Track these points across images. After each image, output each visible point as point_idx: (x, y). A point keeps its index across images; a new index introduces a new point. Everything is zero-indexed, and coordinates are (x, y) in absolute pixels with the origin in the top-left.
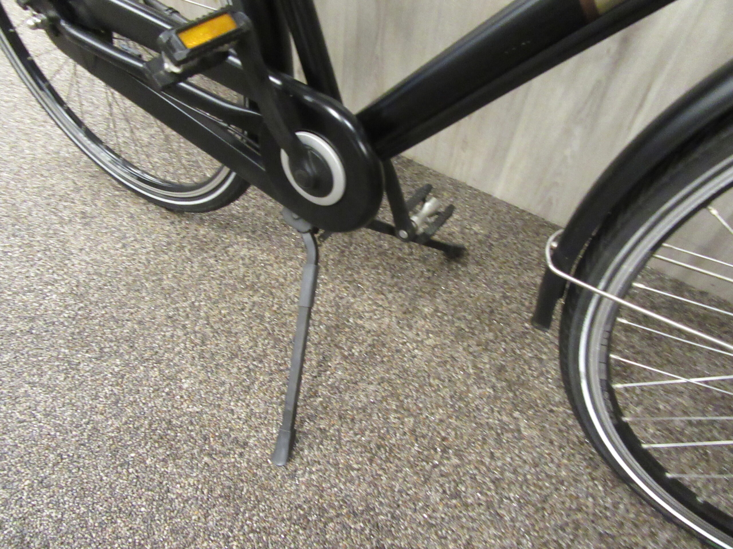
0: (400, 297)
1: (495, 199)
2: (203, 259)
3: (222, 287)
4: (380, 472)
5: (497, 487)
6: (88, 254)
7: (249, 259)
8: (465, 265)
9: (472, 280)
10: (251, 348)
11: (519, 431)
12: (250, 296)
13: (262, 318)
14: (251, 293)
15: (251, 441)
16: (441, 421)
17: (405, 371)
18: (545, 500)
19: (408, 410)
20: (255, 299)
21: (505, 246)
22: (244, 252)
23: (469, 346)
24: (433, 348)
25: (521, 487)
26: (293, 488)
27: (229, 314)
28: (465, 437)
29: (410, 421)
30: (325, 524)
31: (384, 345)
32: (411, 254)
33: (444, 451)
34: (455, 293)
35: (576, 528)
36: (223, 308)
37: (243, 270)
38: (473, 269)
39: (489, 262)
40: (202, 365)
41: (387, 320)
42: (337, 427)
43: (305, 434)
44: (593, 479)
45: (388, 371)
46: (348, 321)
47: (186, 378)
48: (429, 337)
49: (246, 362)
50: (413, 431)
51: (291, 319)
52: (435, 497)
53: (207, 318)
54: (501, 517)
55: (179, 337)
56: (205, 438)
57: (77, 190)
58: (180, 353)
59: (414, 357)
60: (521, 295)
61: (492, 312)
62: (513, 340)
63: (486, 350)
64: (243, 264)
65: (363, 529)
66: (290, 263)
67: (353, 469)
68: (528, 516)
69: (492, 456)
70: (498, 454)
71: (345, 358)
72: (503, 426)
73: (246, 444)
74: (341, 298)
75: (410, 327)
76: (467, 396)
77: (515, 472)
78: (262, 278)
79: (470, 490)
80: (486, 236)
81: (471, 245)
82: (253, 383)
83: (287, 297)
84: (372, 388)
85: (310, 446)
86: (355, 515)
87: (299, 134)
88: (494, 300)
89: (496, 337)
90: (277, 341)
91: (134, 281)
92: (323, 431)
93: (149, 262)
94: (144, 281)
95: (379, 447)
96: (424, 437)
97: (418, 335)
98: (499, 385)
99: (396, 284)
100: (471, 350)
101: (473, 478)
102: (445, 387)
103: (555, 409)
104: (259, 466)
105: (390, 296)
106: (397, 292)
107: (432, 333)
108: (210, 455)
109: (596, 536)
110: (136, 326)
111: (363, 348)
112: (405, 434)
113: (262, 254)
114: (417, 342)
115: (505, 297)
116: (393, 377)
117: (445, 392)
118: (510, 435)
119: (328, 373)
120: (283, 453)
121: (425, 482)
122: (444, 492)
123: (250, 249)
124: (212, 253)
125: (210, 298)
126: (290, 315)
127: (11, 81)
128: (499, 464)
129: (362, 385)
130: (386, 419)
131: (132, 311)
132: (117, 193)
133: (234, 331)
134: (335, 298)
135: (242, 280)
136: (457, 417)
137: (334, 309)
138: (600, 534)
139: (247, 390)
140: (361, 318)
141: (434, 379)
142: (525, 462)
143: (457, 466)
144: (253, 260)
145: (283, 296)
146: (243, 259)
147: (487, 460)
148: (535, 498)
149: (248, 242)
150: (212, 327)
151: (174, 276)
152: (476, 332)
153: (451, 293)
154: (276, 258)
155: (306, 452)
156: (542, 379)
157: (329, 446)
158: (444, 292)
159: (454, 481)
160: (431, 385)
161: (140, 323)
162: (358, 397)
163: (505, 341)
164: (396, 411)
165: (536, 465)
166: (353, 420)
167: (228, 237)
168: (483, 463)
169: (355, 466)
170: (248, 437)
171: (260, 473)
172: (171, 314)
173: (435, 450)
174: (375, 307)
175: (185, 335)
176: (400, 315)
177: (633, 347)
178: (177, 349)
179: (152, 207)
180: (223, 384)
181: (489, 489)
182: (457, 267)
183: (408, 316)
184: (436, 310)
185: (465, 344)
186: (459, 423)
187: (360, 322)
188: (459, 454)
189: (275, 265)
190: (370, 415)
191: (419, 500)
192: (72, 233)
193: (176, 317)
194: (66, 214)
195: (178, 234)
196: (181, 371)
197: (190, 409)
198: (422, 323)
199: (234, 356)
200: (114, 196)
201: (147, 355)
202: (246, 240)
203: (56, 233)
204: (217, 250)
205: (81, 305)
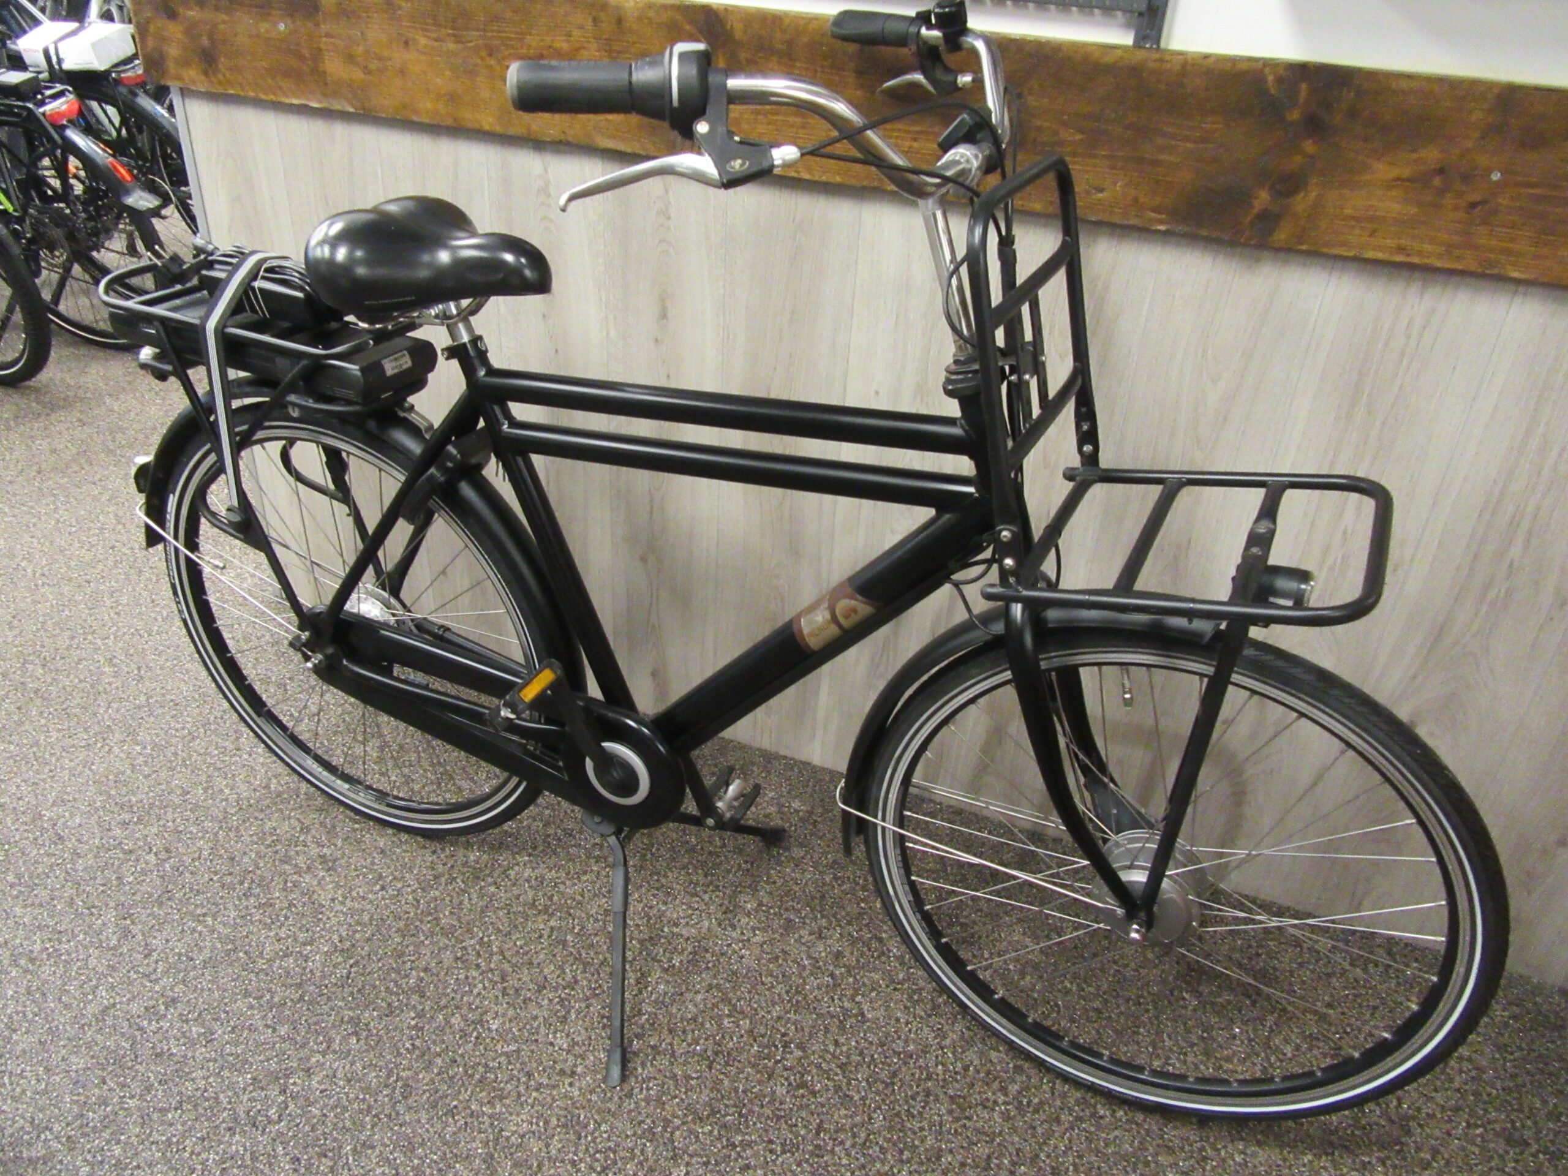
0: (717, 896)
1: (815, 766)
2: (481, 888)
3: (511, 915)
4: (721, 1077)
5: (844, 1072)
6: (342, 903)
7: (536, 879)
8: (788, 849)
9: (797, 866)
10: (558, 977)
11: (863, 1015)
12: (546, 922)
13: (564, 943)
14: (546, 917)
15: (579, 1070)
16: (779, 1018)
17: (734, 973)
18: (894, 1074)
19: (742, 1012)
20: (552, 923)
21: (831, 820)
22: (528, 873)
23: (801, 937)
24: (762, 946)
25: (869, 1067)
26: (632, 1106)
27: (525, 944)
28: (806, 1029)
29: (745, 1024)
30: (672, 1133)
31: (707, 951)
32: (724, 845)
33: (786, 1046)
34: (779, 882)
35: (928, 1095)
36: (517, 939)
37: (531, 893)
38: (797, 852)
39: (814, 841)
40: (508, 1003)
41: (706, 923)
42: (668, 1041)
43: (636, 1054)
44: (942, 1048)
45: (715, 977)
46: (662, 931)
47: (494, 1018)
48: (755, 935)
49: (556, 991)
50: (750, 1032)
51: (598, 938)
52: (781, 1091)
53: (502, 953)
54: (852, 1098)
55: (474, 978)
56: (529, 1075)
57: (304, 829)
58: (479, 994)
59: (742, 957)
60: (854, 873)
61: (823, 897)
62: (849, 923)
63: (820, 937)
64: (530, 887)
65: (711, 1132)
66: (584, 878)
67: (693, 1079)
68: (878, 1093)
69: (836, 1043)
70: (842, 1040)
71: (666, 970)
72: (845, 1011)
73: (573, 1073)
74: (651, 907)
75: (734, 927)
76: (804, 989)
77: (861, 1054)
78: (555, 898)
79: (816, 1078)
80: (807, 812)
81: (791, 825)
82: (569, 1012)
83: (589, 916)
84: (699, 997)
85: (643, 1065)
86: (701, 1119)
87: (605, 744)
88: (824, 884)
89: (830, 923)
90: (586, 965)
91: (406, 925)
92: (653, 1047)
93: (418, 902)
94: (418, 923)
95: (716, 1053)
96: (763, 1036)
97: (742, 933)
98: (837, 972)
99: (711, 883)
100: (803, 941)
101: (819, 1067)
102: (778, 983)
103: (899, 986)
104: (591, 1092)
105: (706, 897)
106: (713, 891)
107: (759, 929)
108: (537, 1090)
109: (947, 1099)
110: (422, 974)
111: (684, 957)
112: (742, 1036)
113: (550, 871)
114: (743, 941)
115: (836, 878)
116: (722, 982)
117: (781, 989)
118: (853, 1020)
119: (650, 989)
120: (616, 1072)
121: (769, 1078)
122: (790, 1084)
123: (534, 869)
124: (490, 880)
125: (499, 931)
126: (596, 935)
127: (172, 700)
128: (844, 1049)
129: (689, 996)
130: (720, 1026)
131: (412, 958)
132: (357, 826)
133: (535, 962)
134: (643, 909)
135: (533, 905)
136: (795, 1012)
137: (645, 920)
138: (951, 1097)
139: (564, 1020)
140: (676, 925)
141: (766, 977)
142: (871, 1043)
143: (800, 1059)
144: (541, 880)
145: (583, 915)
146: (528, 881)
147: (831, 1048)
148: (884, 1075)
149: (531, 861)
150: (509, 962)
151: (451, 913)
152: (808, 921)
153: (774, 883)
154: (568, 874)
155: (640, 1070)
156: (883, 959)
157: (663, 1062)
158: (767, 882)
159: (799, 1072)
160: (763, 983)
161: (426, 970)
162: (687, 1008)
163: (840, 926)
164: (729, 1016)
165: (882, 1045)
166: (684, 1032)
167: (504, 858)
168: (828, 1052)
169: (694, 1075)
170: (575, 1066)
171: (594, 1098)
172: (459, 955)
173: (776, 1047)
174: (690, 912)
175: (481, 974)
176: (719, 915)
177: (981, 910)
178: (475, 991)
179: (404, 837)
180: (536, 1018)
181: (837, 1074)
182: (778, 853)
183: (729, 916)
184: (760, 904)
185: (796, 936)
186: (798, 1017)
187: (675, 930)
188: (801, 1047)
189: (568, 883)
190: (702, 1024)
191: (765, 1096)
192: (315, 883)
193: (466, 957)
194: (301, 861)
195: (445, 864)
196: (486, 1012)
197: (506, 1049)
198: (746, 920)
199: (541, 988)
200: (355, 830)
201: (443, 1002)
202: (527, 858)
203: (296, 885)
204: (495, 875)
205: (352, 961)
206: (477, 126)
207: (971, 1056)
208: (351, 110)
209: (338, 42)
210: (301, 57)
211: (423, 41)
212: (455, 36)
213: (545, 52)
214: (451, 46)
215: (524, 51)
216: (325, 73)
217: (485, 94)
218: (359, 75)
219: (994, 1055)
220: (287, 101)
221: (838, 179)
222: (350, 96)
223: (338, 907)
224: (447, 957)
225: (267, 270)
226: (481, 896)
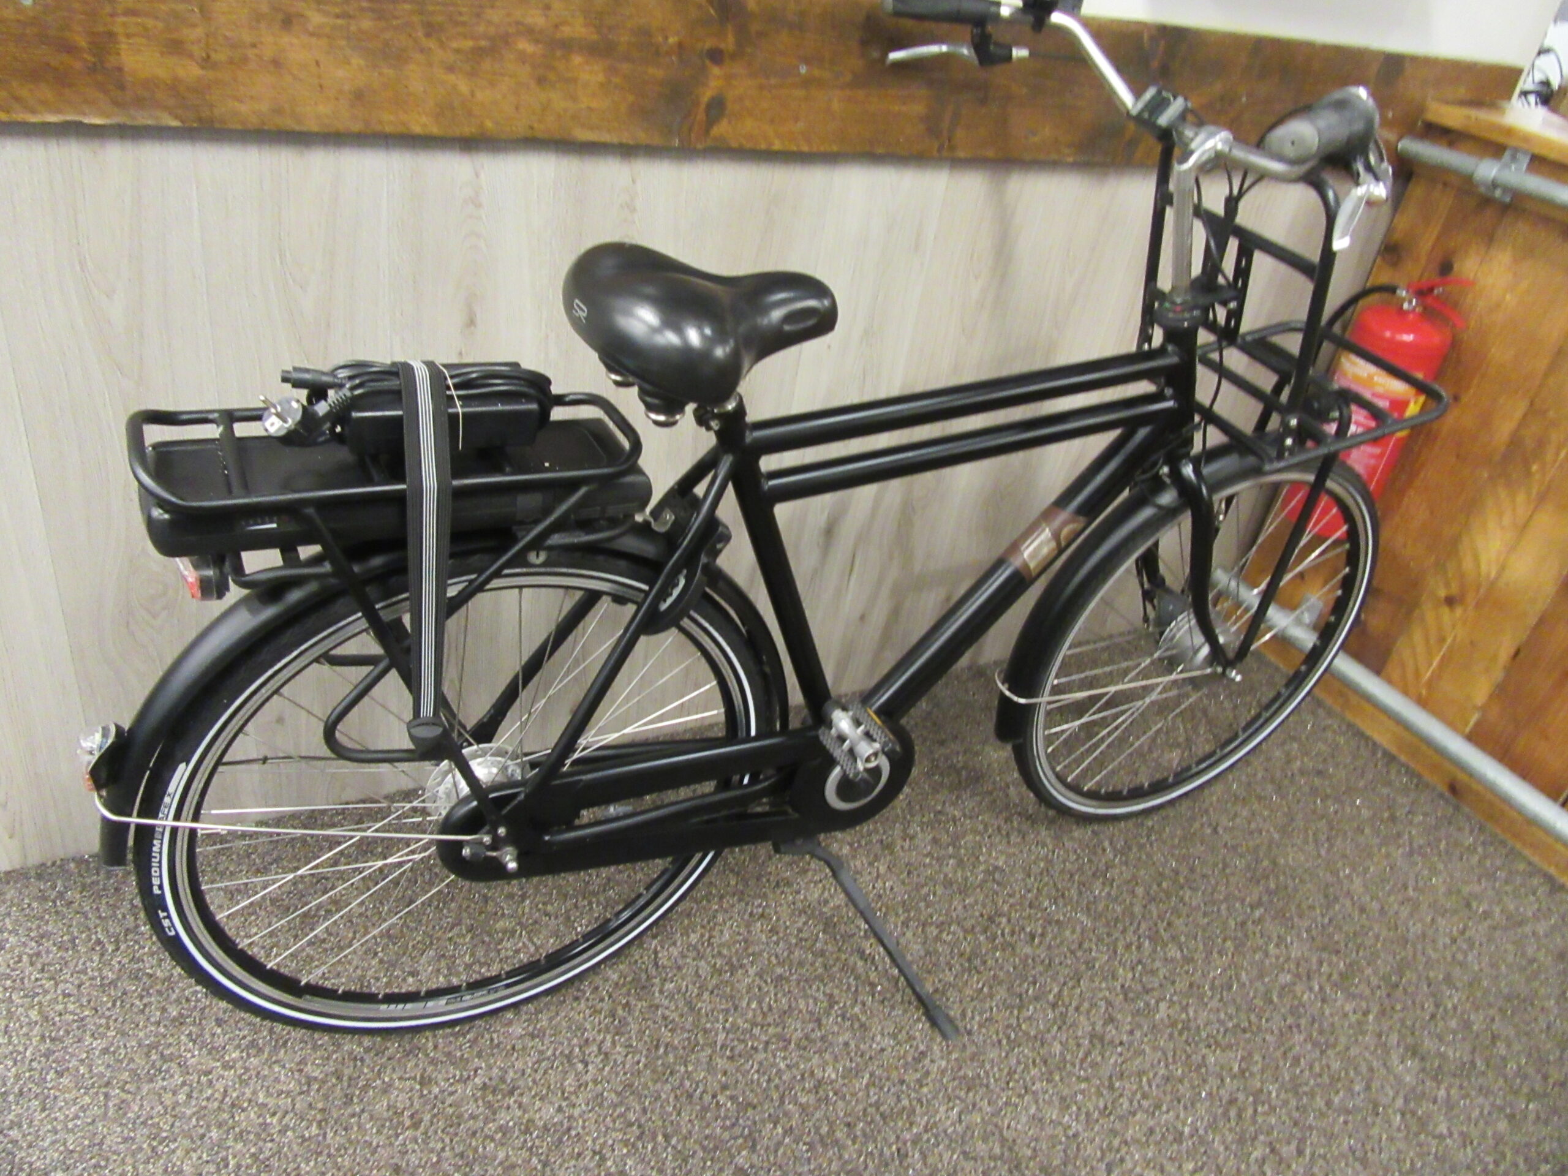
2: (661, 993)
3: (716, 992)
4: (992, 972)
5: (1036, 909)
6: (573, 1105)
7: (689, 951)
10: (815, 1003)
11: (997, 867)
12: (746, 975)
13: (782, 977)
14: (741, 971)
15: (922, 1048)
16: (964, 908)
17: (903, 903)
18: (1057, 888)
19: (944, 923)
20: (752, 971)
22: (675, 952)
23: (902, 847)
24: (891, 871)
25: (1042, 895)
26: (981, 1038)
27: (760, 1003)
28: (986, 902)
29: (955, 928)
33: (992, 922)
36: (748, 1004)
37: (702, 964)
40: (815, 1053)
42: (936, 980)
45: (897, 915)
46: (825, 913)
47: (824, 1071)
48: (877, 867)
49: (830, 1015)
50: (966, 931)
53: (754, 1024)
55: (766, 1059)
56: (903, 1082)
57: (424, 1081)
58: (788, 1066)
59: (892, 889)
63: (912, 838)
64: (694, 960)
66: (720, 920)
67: (982, 988)
68: (1065, 905)
69: (1010, 895)
70: (1010, 891)
72: (988, 873)
73: (923, 1054)
76: (950, 878)
77: (1029, 890)
78: (725, 952)
79: (1031, 926)
82: (859, 1020)
85: (948, 1007)
90: (818, 979)
93: (631, 1046)
94: (660, 1062)
107: (874, 862)
108: (921, 1086)
109: (1093, 878)
110: (728, 1093)
112: (965, 938)
117: (940, 890)
118: (998, 874)
121: (1013, 949)
123: (674, 944)
124: (657, 981)
125: (727, 1011)
128: (1018, 895)
131: (701, 1089)
135: (718, 971)
140: (826, 902)
144: (692, 948)
150: (769, 1025)
151: (671, 1031)
161: (724, 1087)
164: (941, 932)
165: (1029, 875)
168: (1013, 905)
169: (980, 986)
170: (916, 1048)
171: (956, 1055)
172: (728, 1054)
173: (989, 927)
175: (766, 1052)
178: (782, 1067)
180: (847, 1044)
192: (519, 1113)
193: (737, 1052)
194: (471, 1108)
195: (602, 1000)
196: (812, 1073)
197: (865, 1082)
198: (858, 863)
199: (818, 1021)
200: (474, 1042)
201: (775, 1096)
202: (655, 942)
203: (504, 1130)
204: (654, 973)
205: (660, 1138)
206: (401, 129)
207: (1069, 844)
208: (175, 123)
209: (150, 22)
210: (70, 49)
211: (316, 18)
212: (372, 10)
213: (511, 30)
214: (367, 24)
215: (481, 29)
216: (120, 69)
217: (417, 86)
218: (190, 71)
219: (1076, 834)
220: (33, 119)
221: (835, 148)
222: (172, 102)
223: (576, 1112)
224: (721, 1063)
225: (457, 387)
226: (671, 997)
